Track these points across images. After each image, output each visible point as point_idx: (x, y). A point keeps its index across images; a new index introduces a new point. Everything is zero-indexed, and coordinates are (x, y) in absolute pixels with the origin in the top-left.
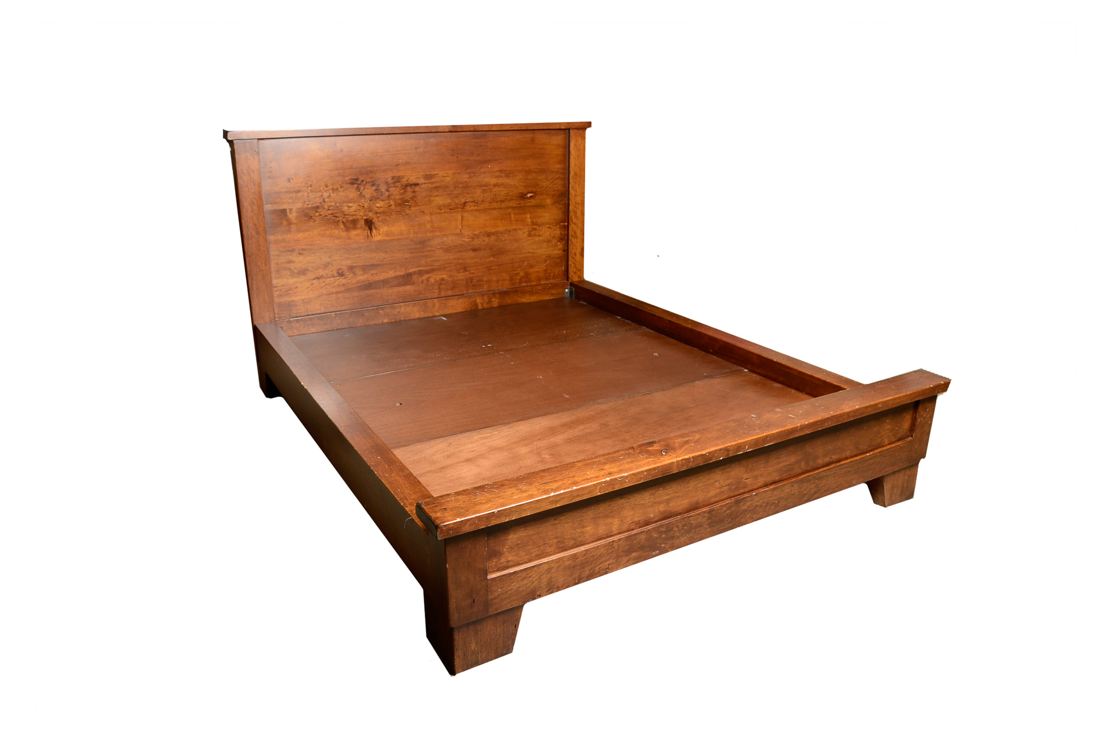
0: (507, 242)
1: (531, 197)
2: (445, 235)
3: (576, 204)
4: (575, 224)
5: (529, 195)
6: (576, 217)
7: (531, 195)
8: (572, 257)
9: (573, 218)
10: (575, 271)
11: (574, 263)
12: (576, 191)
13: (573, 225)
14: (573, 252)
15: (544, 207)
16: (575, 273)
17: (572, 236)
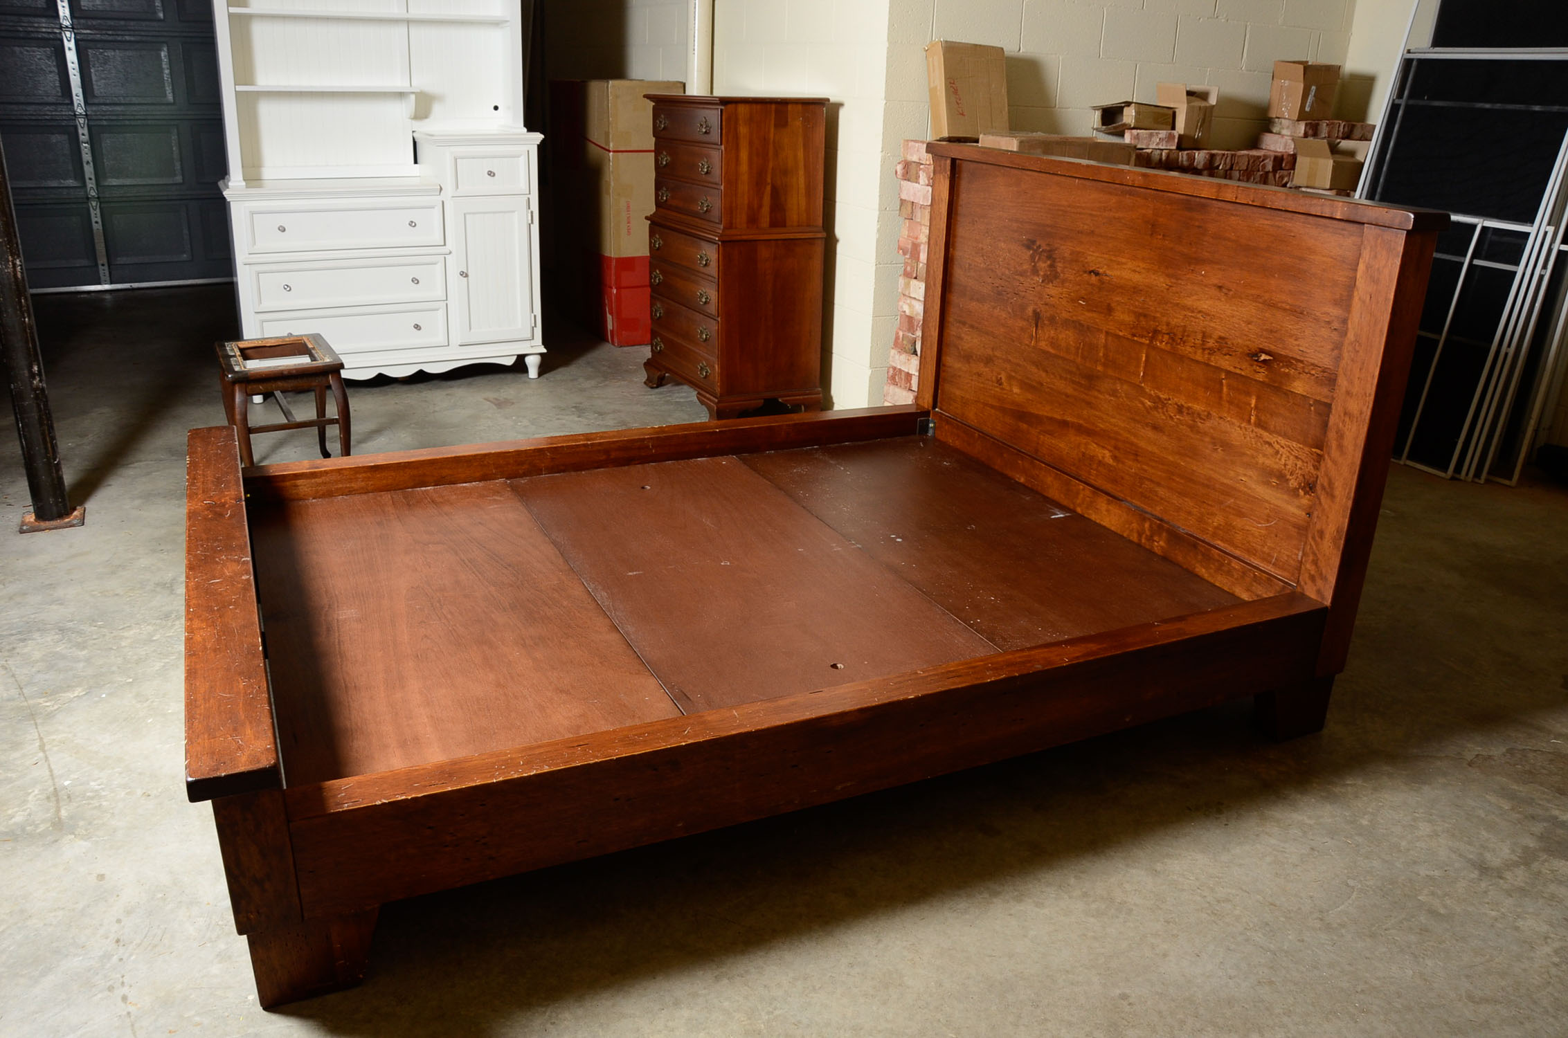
0: (1207, 439)
1: (1265, 360)
2: (1119, 379)
3: (1345, 414)
4: (1335, 462)
5: (1263, 357)
6: (1340, 447)
7: (1268, 358)
8: (1313, 538)
9: (1334, 444)
10: (1313, 572)
11: (1314, 554)
12: (1351, 382)
13: (1329, 463)
14: (1318, 527)
15: (1285, 394)
16: (1313, 578)
17: (1323, 488)
